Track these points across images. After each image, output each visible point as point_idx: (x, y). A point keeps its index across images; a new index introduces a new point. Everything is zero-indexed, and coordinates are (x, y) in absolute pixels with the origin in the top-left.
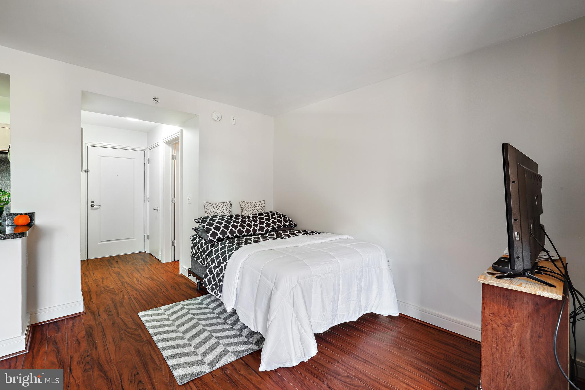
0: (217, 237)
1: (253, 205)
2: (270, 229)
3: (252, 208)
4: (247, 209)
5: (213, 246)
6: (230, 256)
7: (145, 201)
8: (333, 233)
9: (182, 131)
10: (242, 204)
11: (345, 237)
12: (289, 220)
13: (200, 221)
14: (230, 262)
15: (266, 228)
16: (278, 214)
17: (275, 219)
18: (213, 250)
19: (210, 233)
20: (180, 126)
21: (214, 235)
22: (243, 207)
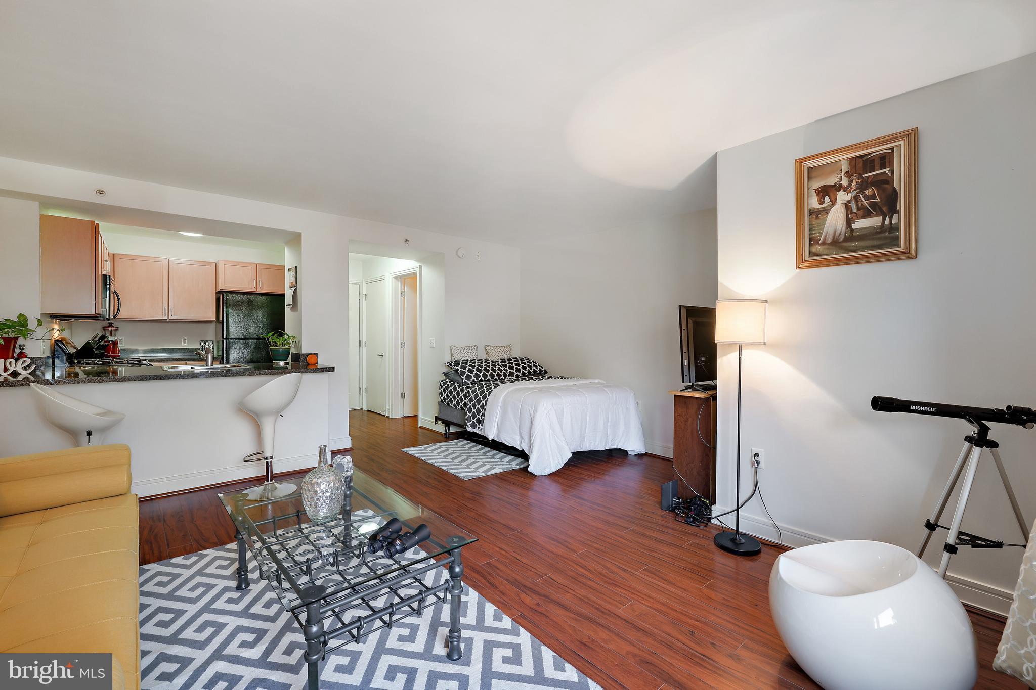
0: (472, 379)
1: (499, 350)
2: (520, 374)
3: (498, 352)
4: (494, 354)
5: (469, 387)
6: (489, 394)
7: (360, 346)
8: (586, 378)
9: (421, 267)
10: (488, 348)
11: (597, 381)
12: (539, 366)
13: (453, 364)
14: (490, 398)
15: (516, 373)
16: (527, 359)
17: (525, 364)
18: (470, 391)
19: (465, 376)
20: (417, 261)
21: (468, 377)
22: (489, 351)
